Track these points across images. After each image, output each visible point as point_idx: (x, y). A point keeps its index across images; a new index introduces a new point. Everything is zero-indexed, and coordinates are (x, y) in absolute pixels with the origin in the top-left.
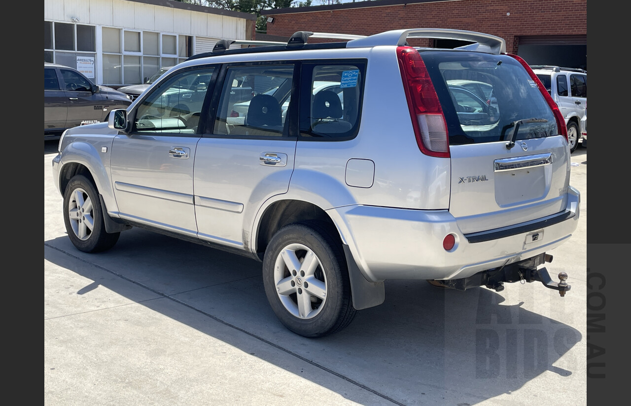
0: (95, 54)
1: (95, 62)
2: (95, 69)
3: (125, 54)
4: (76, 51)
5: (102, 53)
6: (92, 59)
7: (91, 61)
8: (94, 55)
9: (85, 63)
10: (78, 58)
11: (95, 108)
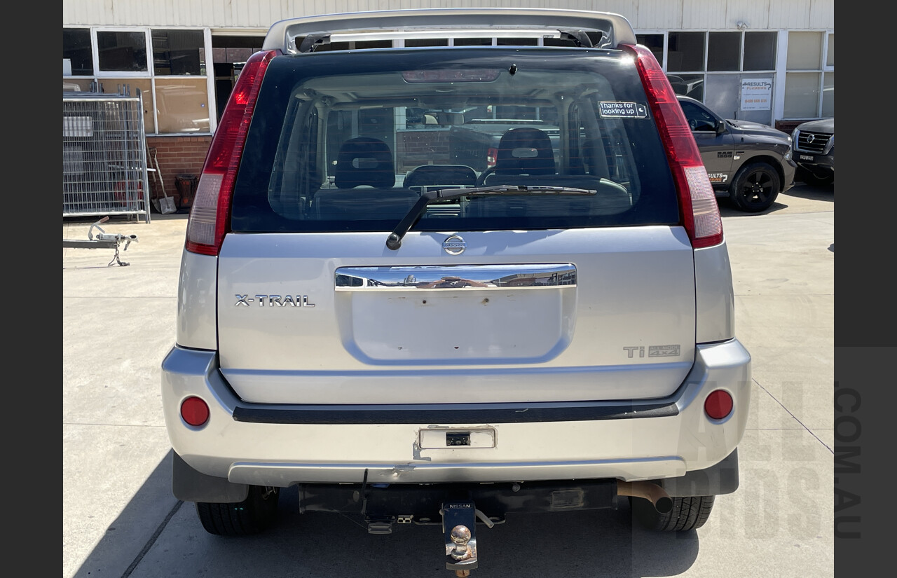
0: (774, 73)
1: (772, 86)
2: (772, 96)
3: (827, 71)
4: (741, 71)
5: (785, 71)
6: (769, 81)
7: (766, 84)
8: (772, 76)
9: (756, 88)
10: (744, 81)
11: (720, 155)
